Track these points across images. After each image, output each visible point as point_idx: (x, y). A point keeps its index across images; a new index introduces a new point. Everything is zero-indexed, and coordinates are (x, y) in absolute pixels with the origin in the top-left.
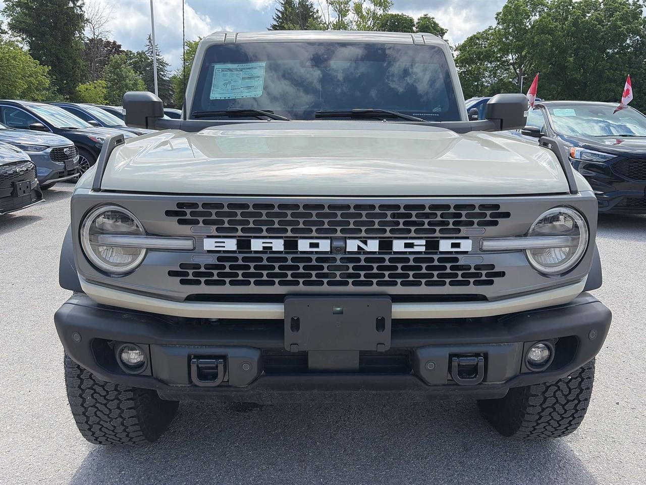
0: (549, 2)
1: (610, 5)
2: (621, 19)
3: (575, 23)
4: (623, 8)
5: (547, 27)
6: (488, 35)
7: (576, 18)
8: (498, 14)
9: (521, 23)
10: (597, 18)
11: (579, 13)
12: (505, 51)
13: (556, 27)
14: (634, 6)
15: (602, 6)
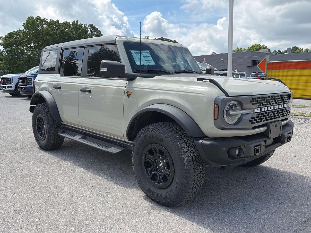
0: (48, 21)
1: (75, 26)
2: (81, 33)
3: (62, 32)
4: (81, 28)
5: (50, 33)
6: (20, 33)
7: (62, 30)
8: (24, 24)
9: (36, 29)
10: (71, 31)
11: (63, 28)
12: (30, 41)
13: (54, 33)
14: (85, 28)
15: (72, 27)
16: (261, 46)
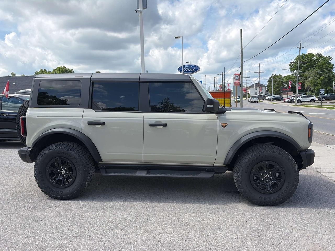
16: (67, 69)
